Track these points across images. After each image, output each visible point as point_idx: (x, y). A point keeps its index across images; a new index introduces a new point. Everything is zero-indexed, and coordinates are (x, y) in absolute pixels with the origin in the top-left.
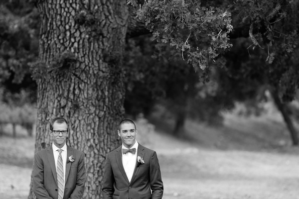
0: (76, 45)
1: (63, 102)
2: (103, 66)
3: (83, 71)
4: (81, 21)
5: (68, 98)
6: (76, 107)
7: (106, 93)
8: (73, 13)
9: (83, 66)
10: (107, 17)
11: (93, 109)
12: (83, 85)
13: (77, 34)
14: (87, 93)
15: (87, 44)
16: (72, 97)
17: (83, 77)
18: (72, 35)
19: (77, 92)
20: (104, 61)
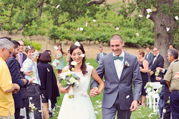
0: (160, 31)
1: (158, 43)
2: (167, 35)
3: (162, 36)
4: (161, 25)
5: (159, 42)
6: (161, 44)
7: (168, 41)
8: (160, 24)
9: (162, 35)
10: (167, 24)
11: (164, 44)
12: (162, 39)
13: (161, 28)
14: (163, 41)
15: (163, 30)
16: (160, 42)
17: (162, 37)
18: (160, 28)
19: (161, 41)
20: (167, 34)
